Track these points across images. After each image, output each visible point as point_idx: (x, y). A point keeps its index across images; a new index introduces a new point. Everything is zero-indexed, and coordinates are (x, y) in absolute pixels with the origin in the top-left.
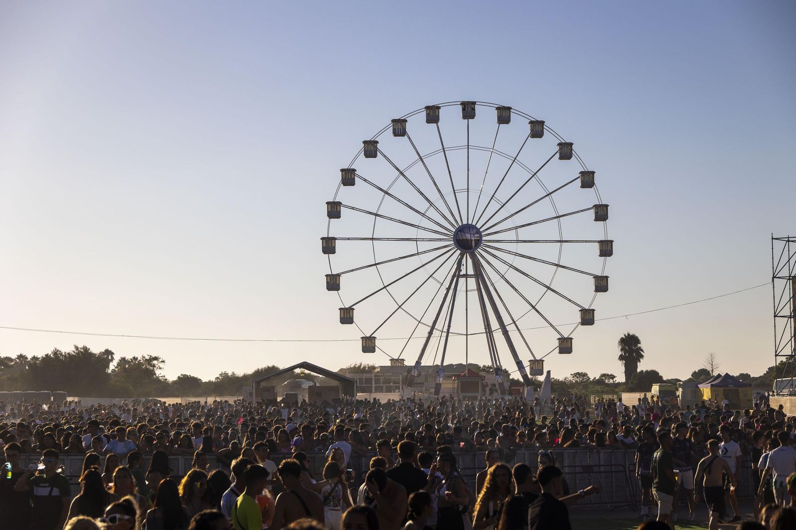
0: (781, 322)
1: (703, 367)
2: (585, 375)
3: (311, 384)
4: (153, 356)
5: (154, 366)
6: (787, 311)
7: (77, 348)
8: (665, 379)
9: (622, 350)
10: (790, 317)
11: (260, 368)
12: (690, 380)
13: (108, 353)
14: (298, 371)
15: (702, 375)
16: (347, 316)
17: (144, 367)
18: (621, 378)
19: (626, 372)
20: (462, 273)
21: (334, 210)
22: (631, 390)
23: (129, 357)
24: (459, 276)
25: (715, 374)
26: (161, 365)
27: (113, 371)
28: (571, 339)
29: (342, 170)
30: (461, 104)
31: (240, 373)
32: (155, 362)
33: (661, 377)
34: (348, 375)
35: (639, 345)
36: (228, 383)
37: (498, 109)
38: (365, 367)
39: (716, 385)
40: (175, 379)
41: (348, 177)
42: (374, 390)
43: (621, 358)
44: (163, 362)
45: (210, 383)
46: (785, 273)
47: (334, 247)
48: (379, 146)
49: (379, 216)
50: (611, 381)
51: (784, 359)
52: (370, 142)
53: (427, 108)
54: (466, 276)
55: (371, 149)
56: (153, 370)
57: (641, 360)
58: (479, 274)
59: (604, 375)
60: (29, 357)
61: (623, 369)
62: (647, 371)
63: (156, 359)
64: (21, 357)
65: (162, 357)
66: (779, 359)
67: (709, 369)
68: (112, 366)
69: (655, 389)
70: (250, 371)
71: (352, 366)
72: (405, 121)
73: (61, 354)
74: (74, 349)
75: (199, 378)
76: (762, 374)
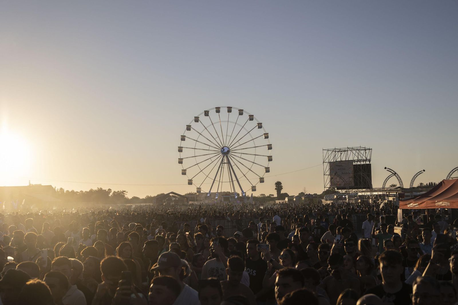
0: (326, 177)
1: (302, 192)
2: (264, 195)
3: (175, 199)
4: (124, 190)
5: (124, 194)
6: (328, 173)
7: (98, 188)
8: (290, 195)
9: (276, 186)
10: (329, 175)
11: (159, 194)
12: (298, 196)
13: (110, 190)
14: (171, 195)
15: (302, 194)
16: (184, 173)
17: (121, 194)
18: (276, 195)
19: (277, 194)
20: (223, 162)
21: (183, 138)
22: (279, 199)
23: (116, 191)
24: (223, 163)
25: (306, 194)
26: (127, 193)
27: (111, 195)
28: (256, 186)
29: (187, 126)
30: (227, 107)
31: (153, 196)
32: (124, 192)
33: (289, 195)
34: (187, 196)
35: (281, 185)
36: (149, 199)
37: (239, 110)
38: (193, 193)
39: (306, 197)
40: (131, 198)
41: (189, 128)
42: (195, 201)
43: (276, 189)
44: (127, 192)
45: (143, 199)
46: (327, 161)
47: (182, 150)
48: (199, 119)
49: (198, 141)
50: (273, 196)
51: (328, 189)
52: (197, 117)
53: (216, 108)
54: (225, 163)
55: (197, 120)
56: (124, 195)
57: (282, 190)
58: (229, 163)
59: (270, 195)
60: (84, 191)
61: (276, 193)
62: (284, 193)
63: (125, 191)
64: (81, 191)
65: (127, 191)
66: (326, 189)
67: (304, 192)
68: (111, 194)
69: (286, 199)
70: (156, 195)
71: (188, 193)
72: (209, 111)
73: (93, 190)
74: (97, 189)
75: (139, 197)
76: (321, 194)
